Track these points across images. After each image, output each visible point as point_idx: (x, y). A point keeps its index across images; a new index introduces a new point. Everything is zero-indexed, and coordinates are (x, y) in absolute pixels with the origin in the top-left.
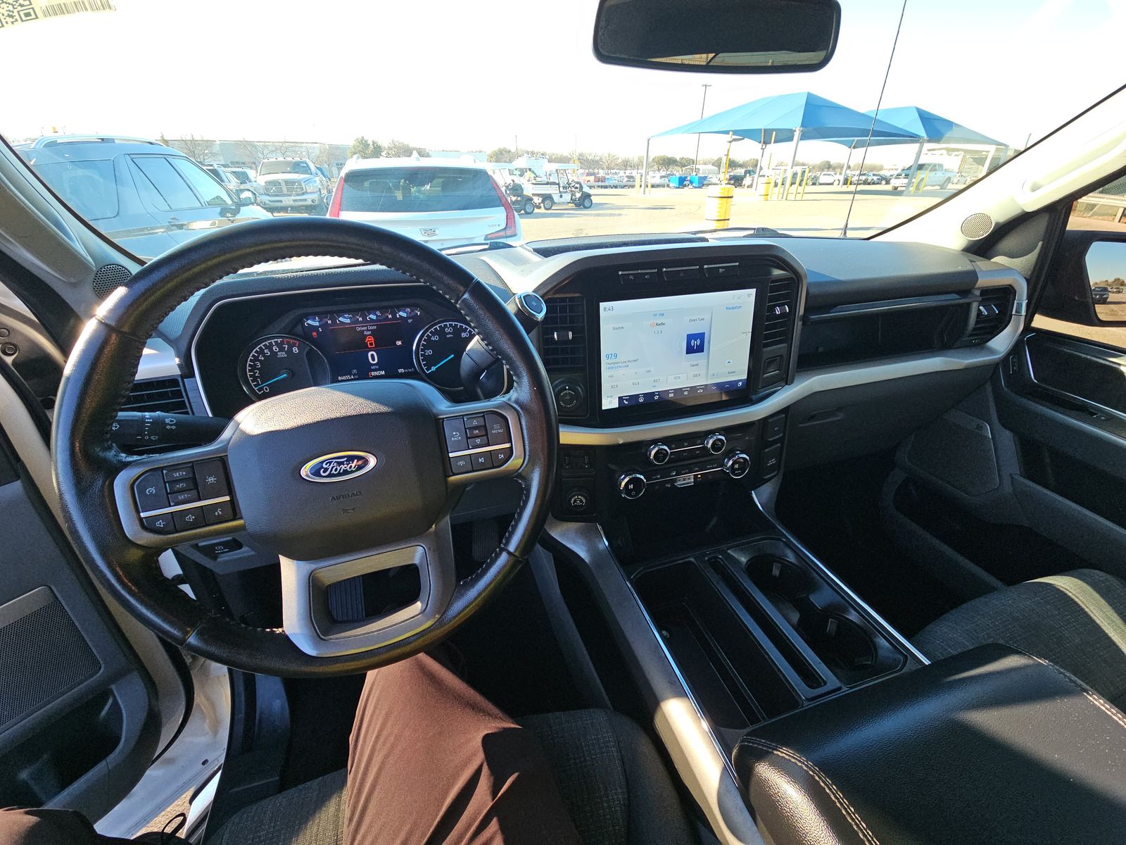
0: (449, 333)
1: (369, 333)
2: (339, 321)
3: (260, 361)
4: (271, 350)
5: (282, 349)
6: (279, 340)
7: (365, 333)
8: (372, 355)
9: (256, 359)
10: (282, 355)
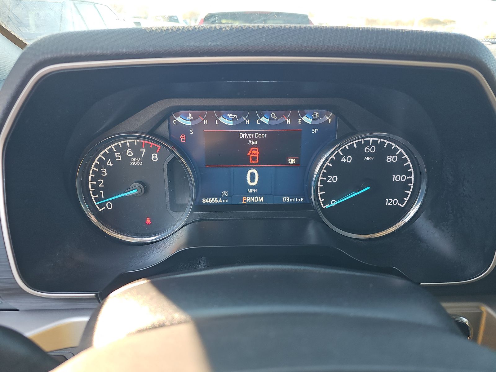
0: (370, 154)
1: (255, 143)
2: (219, 122)
3: (108, 168)
4: (124, 155)
5: (137, 155)
6: (136, 141)
7: (250, 142)
8: (253, 174)
9: (102, 163)
10: (136, 162)
